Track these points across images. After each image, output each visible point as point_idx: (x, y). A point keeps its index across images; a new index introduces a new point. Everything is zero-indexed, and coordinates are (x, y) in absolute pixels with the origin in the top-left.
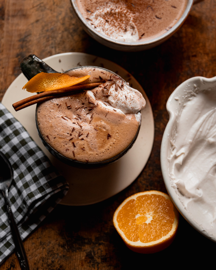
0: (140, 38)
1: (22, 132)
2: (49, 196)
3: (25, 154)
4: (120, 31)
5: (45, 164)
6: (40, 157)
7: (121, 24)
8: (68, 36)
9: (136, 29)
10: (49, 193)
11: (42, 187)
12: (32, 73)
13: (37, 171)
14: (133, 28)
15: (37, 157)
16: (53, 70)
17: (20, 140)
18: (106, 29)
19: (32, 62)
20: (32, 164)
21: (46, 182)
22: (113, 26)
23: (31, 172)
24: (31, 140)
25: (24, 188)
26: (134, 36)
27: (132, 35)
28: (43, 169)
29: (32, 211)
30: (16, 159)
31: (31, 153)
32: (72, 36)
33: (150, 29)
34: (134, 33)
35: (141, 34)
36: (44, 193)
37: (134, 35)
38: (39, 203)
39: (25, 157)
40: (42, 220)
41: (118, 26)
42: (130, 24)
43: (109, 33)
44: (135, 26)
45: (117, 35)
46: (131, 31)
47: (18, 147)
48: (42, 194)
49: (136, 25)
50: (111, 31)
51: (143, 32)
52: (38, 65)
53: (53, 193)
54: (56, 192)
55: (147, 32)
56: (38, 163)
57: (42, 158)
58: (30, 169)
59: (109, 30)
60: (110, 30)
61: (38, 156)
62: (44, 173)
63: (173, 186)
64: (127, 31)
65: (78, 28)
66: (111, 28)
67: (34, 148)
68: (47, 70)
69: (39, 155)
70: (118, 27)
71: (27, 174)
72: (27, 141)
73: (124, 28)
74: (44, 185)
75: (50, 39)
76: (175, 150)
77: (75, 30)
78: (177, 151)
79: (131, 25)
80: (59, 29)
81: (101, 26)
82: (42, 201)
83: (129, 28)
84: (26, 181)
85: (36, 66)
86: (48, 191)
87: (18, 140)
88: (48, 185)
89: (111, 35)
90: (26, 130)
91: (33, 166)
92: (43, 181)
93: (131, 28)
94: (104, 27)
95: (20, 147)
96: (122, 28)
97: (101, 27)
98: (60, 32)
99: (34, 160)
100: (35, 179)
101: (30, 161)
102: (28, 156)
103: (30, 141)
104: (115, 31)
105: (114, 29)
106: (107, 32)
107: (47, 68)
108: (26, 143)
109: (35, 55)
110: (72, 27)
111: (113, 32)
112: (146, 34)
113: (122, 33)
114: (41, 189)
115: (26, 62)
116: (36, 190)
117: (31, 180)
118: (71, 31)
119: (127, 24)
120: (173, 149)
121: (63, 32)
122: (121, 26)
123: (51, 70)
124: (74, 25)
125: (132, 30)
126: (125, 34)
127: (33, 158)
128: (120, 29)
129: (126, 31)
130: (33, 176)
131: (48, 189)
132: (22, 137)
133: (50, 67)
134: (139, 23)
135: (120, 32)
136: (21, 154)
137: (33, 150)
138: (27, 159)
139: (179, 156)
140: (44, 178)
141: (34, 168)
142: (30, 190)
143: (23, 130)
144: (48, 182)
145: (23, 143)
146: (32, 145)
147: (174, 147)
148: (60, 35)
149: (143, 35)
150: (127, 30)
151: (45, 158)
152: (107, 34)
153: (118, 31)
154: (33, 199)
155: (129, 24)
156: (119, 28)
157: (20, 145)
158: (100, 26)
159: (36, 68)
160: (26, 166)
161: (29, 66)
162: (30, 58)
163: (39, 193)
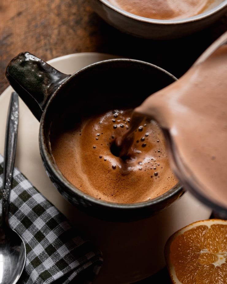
1: (21, 181)
2: (74, 274)
3: (30, 214)
6: (53, 216)
8: (67, 31)
10: (75, 269)
11: (62, 260)
13: (51, 237)
15: (49, 216)
17: (19, 193)
20: (42, 228)
21: (68, 252)
23: (43, 241)
24: (36, 191)
25: (34, 266)
28: (61, 232)
30: (16, 223)
31: (39, 210)
32: (74, 31)
36: (66, 270)
39: (29, 218)
47: (16, 204)
48: (63, 272)
53: (80, 269)
54: (85, 267)
56: (51, 224)
57: (56, 217)
58: (39, 236)
61: (50, 214)
62: (62, 239)
65: (81, 19)
67: (42, 203)
69: (51, 212)
71: (36, 244)
72: (30, 192)
74: (65, 257)
75: (42, 38)
80: (54, 23)
84: (35, 255)
86: (72, 265)
87: (17, 193)
88: (72, 256)
90: (26, 179)
91: (45, 231)
92: (62, 252)
95: (21, 204)
98: (56, 26)
99: (45, 221)
100: (50, 250)
101: (39, 224)
102: (35, 215)
103: (34, 193)
108: (29, 196)
110: (72, 18)
114: (61, 265)
115: (16, 64)
116: (53, 266)
117: (43, 253)
118: (72, 23)
121: (60, 26)
124: (74, 14)
127: (42, 219)
130: (46, 246)
131: (73, 263)
132: (23, 189)
136: (23, 215)
137: (42, 205)
138: (34, 221)
140: (64, 246)
141: (47, 233)
142: (44, 268)
143: (22, 178)
144: (71, 252)
145: (25, 196)
146: (38, 199)
148: (56, 32)
151: (61, 216)
157: (21, 200)
160: (33, 233)
162: (21, 57)
163: (58, 271)
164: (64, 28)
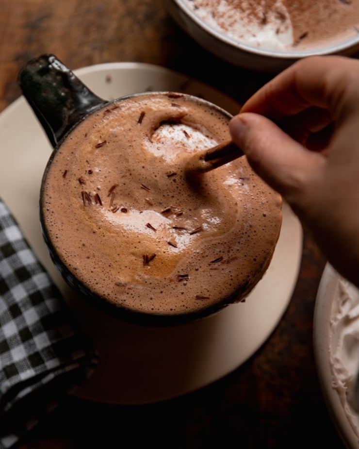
0: (296, 43)
1: (8, 226)
2: (51, 376)
3: (9, 277)
4: (250, 21)
5: (49, 303)
6: (40, 287)
7: (255, 5)
9: (288, 21)
10: (53, 370)
11: (37, 354)
12: (44, 94)
13: (31, 316)
14: (282, 17)
15: (35, 286)
16: (91, 93)
17: (1, 244)
18: (221, 14)
19: (46, 71)
20: (21, 301)
21: (48, 343)
22: (235, 8)
23: (18, 319)
24: (25, 245)
26: (281, 36)
27: (278, 32)
28: (45, 314)
29: (9, 405)
31: (23, 274)
33: (322, 24)
34: (282, 28)
35: (300, 34)
36: (40, 369)
37: (282, 32)
38: (28, 390)
39: (7, 282)
40: (30, 427)
41: (248, 9)
42: (277, 8)
43: (227, 24)
44: (287, 15)
45: (243, 30)
46: (276, 23)
48: (36, 371)
49: (290, 12)
50: (232, 20)
51: (305, 30)
52: (59, 78)
53: (60, 372)
54: (68, 369)
55: (314, 31)
56: (35, 299)
57: (44, 289)
58: (15, 311)
59: (226, 17)
60: (230, 17)
61: (37, 283)
62: (46, 323)
63: (336, 386)
64: (268, 22)
66: (232, 12)
67: (29, 265)
68: (77, 91)
69: (40, 281)
70: (248, 12)
71: (8, 321)
72: (16, 247)
73: (261, 15)
74: (43, 350)
76: (348, 305)
77: (149, 17)
78: (352, 307)
79: (279, 10)
81: (209, 6)
82: (35, 386)
83: (272, 17)
84: (4, 336)
85: (55, 80)
86: (50, 364)
88: (52, 351)
89: (230, 28)
90: (17, 224)
91: (24, 305)
92: (41, 342)
93: (277, 18)
94: (216, 9)
96: (256, 15)
97: (209, 9)
99: (27, 291)
100: (25, 335)
102: (15, 280)
103: (22, 249)
104: (239, 21)
105: (237, 15)
106: (222, 20)
107: (79, 88)
108: (13, 252)
109: (54, 56)
111: (235, 21)
112: (310, 35)
113: (254, 26)
114: (35, 359)
115: (33, 70)
116: (24, 359)
117: (15, 337)
119: (268, 7)
120: (344, 303)
122: (255, 9)
123: (87, 93)
125: (279, 21)
126: (262, 29)
127: (25, 287)
128: (252, 17)
129: (264, 22)
130: (21, 327)
131: (51, 361)
132: (6, 239)
133: (84, 86)
134: (297, 9)
135: (252, 24)
137: (29, 269)
138: (12, 287)
139: (355, 319)
140: (44, 335)
141: (26, 309)
142: (10, 357)
143: (10, 222)
144: (53, 345)
145: (7, 250)
146: (26, 258)
147: (345, 297)
149: (304, 36)
150: (269, 20)
151: (53, 290)
152: (222, 26)
153: (246, 20)
154: (15, 380)
155: (273, 8)
156: (249, 15)
158: (207, 5)
159: (54, 84)
160: (8, 304)
161: (37, 78)
162: (42, 61)
163: (29, 368)
164: (127, 22)
